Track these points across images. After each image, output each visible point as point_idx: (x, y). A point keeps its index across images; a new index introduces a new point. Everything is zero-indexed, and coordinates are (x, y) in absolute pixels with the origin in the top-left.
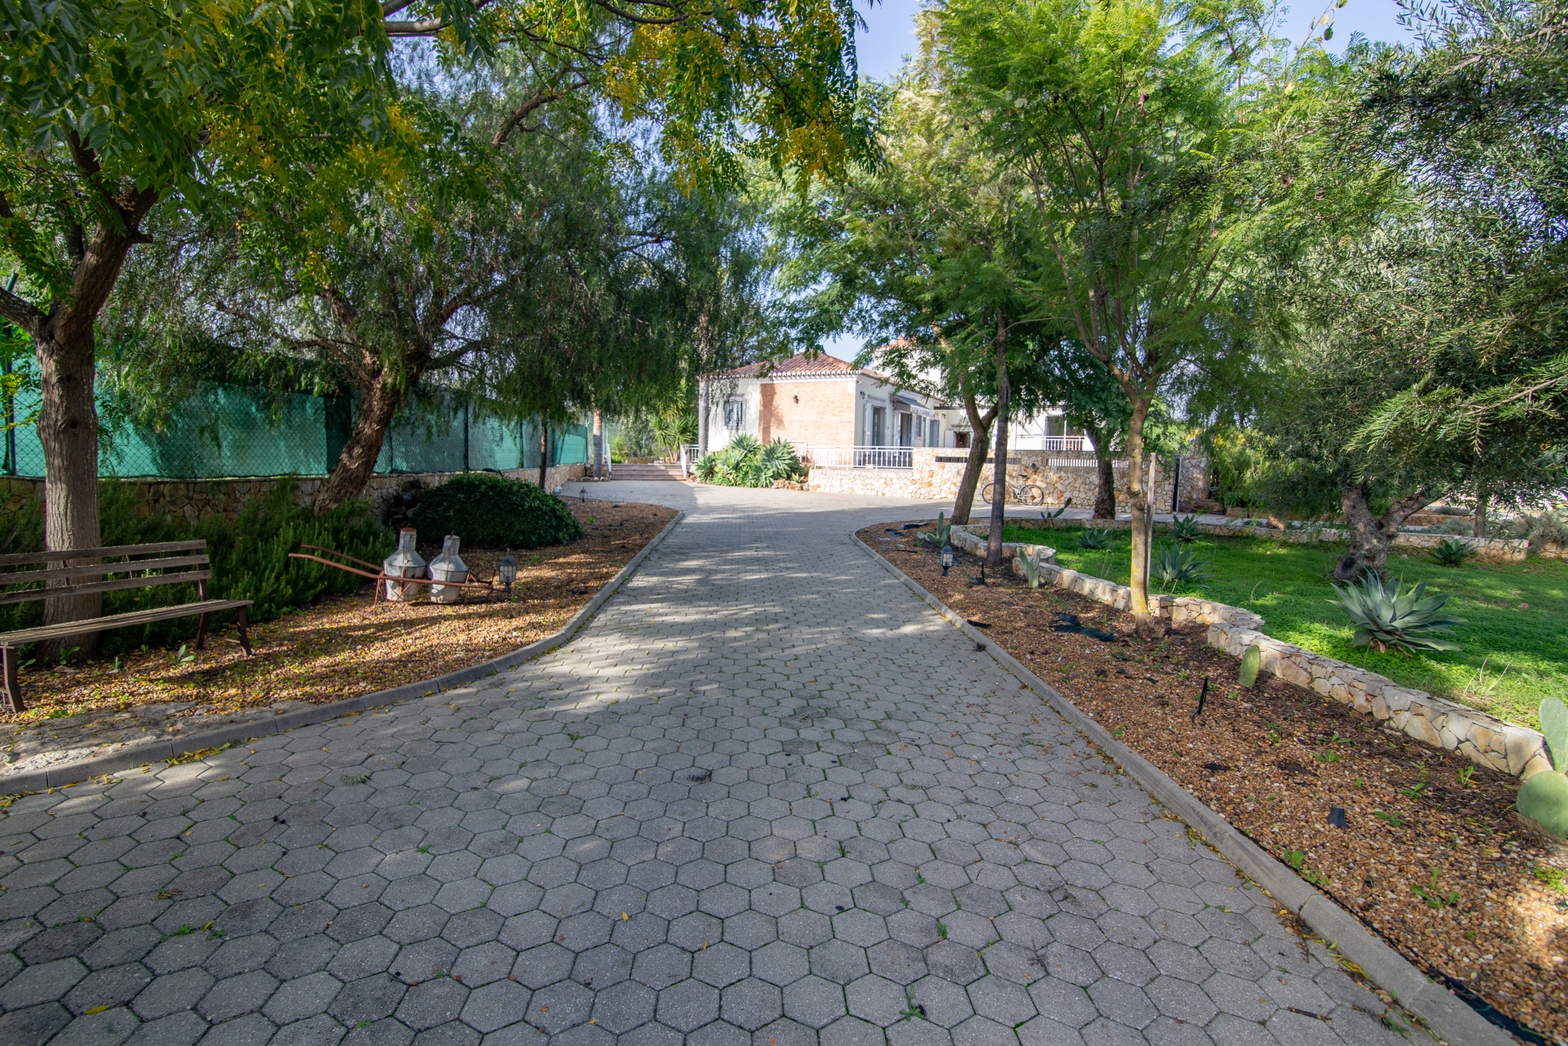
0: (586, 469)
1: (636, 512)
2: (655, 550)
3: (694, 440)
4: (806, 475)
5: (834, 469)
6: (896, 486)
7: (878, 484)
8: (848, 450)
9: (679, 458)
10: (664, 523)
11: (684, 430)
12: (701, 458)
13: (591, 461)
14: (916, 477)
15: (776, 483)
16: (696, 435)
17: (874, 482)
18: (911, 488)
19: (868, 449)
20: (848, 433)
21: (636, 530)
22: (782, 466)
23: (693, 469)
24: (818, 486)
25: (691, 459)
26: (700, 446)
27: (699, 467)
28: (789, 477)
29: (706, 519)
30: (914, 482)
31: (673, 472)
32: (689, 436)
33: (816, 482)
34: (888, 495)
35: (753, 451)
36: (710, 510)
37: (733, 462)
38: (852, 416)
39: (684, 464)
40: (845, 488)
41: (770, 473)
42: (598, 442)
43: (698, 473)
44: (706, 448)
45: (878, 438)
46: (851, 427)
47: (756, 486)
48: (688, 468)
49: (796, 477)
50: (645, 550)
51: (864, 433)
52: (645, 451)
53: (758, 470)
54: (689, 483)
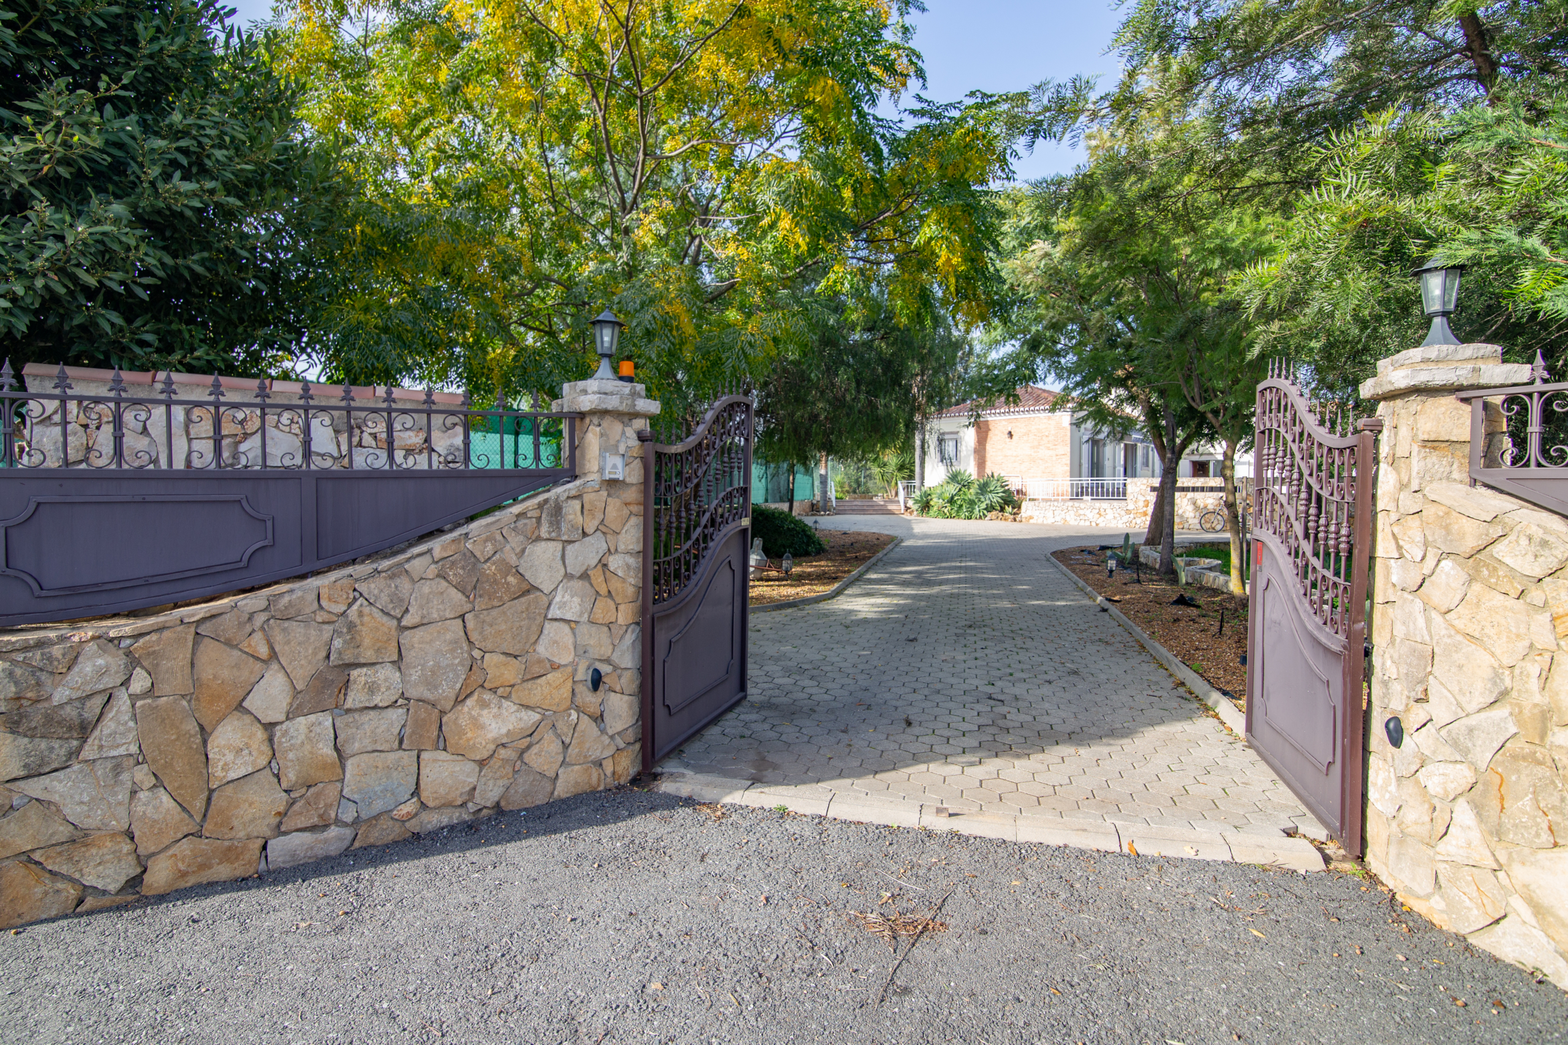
0: (813, 505)
1: (861, 538)
2: (881, 560)
3: (911, 477)
4: (1019, 507)
5: (1046, 500)
6: (1110, 516)
7: (1091, 515)
8: (1064, 483)
9: (897, 494)
10: (885, 544)
11: (901, 468)
12: (918, 493)
13: (818, 497)
14: (1131, 506)
15: (989, 515)
16: (912, 471)
17: (1087, 512)
18: (1126, 518)
19: (1086, 481)
20: (1063, 466)
21: (865, 548)
22: (995, 498)
23: (910, 503)
24: (1031, 518)
25: (908, 496)
26: (917, 482)
27: (916, 502)
28: (1002, 510)
29: (920, 543)
30: (1128, 512)
31: (891, 507)
32: (906, 473)
33: (1029, 513)
34: (1102, 525)
35: (967, 485)
36: (925, 536)
37: (947, 496)
38: (1067, 449)
39: (901, 499)
40: (1058, 518)
41: (983, 506)
42: (824, 481)
43: (915, 507)
44: (922, 483)
45: (1096, 469)
46: (1067, 460)
47: (970, 518)
48: (905, 503)
49: (1009, 509)
50: (873, 560)
51: (1080, 465)
52: (862, 489)
53: (972, 503)
54: (907, 516)
